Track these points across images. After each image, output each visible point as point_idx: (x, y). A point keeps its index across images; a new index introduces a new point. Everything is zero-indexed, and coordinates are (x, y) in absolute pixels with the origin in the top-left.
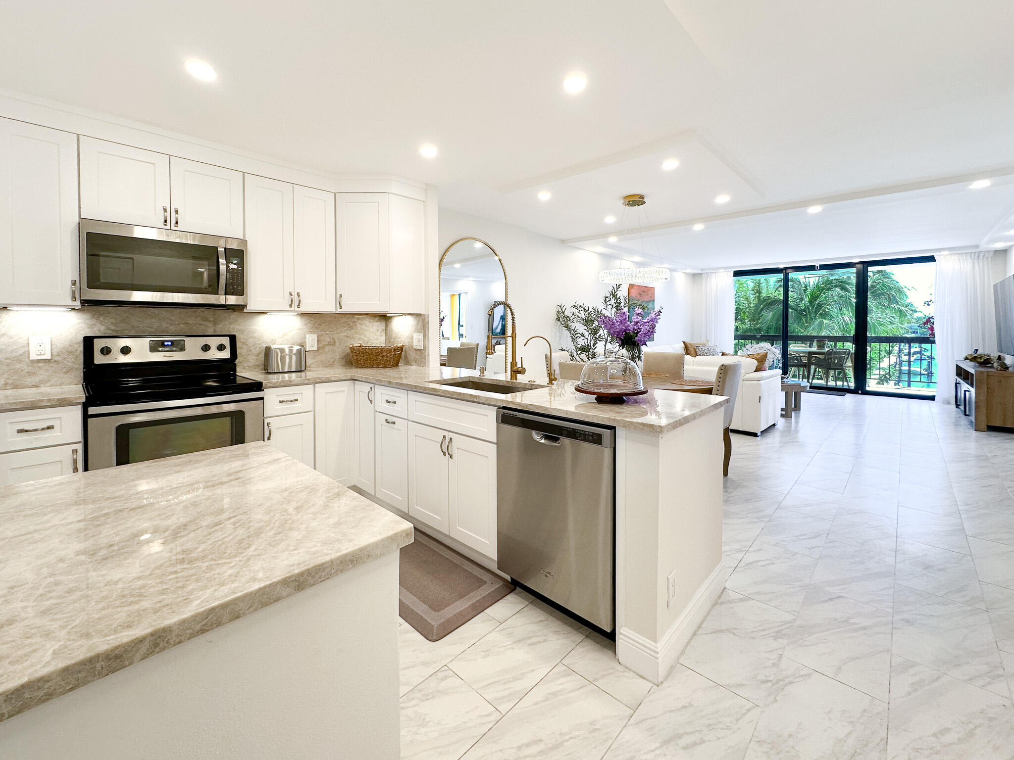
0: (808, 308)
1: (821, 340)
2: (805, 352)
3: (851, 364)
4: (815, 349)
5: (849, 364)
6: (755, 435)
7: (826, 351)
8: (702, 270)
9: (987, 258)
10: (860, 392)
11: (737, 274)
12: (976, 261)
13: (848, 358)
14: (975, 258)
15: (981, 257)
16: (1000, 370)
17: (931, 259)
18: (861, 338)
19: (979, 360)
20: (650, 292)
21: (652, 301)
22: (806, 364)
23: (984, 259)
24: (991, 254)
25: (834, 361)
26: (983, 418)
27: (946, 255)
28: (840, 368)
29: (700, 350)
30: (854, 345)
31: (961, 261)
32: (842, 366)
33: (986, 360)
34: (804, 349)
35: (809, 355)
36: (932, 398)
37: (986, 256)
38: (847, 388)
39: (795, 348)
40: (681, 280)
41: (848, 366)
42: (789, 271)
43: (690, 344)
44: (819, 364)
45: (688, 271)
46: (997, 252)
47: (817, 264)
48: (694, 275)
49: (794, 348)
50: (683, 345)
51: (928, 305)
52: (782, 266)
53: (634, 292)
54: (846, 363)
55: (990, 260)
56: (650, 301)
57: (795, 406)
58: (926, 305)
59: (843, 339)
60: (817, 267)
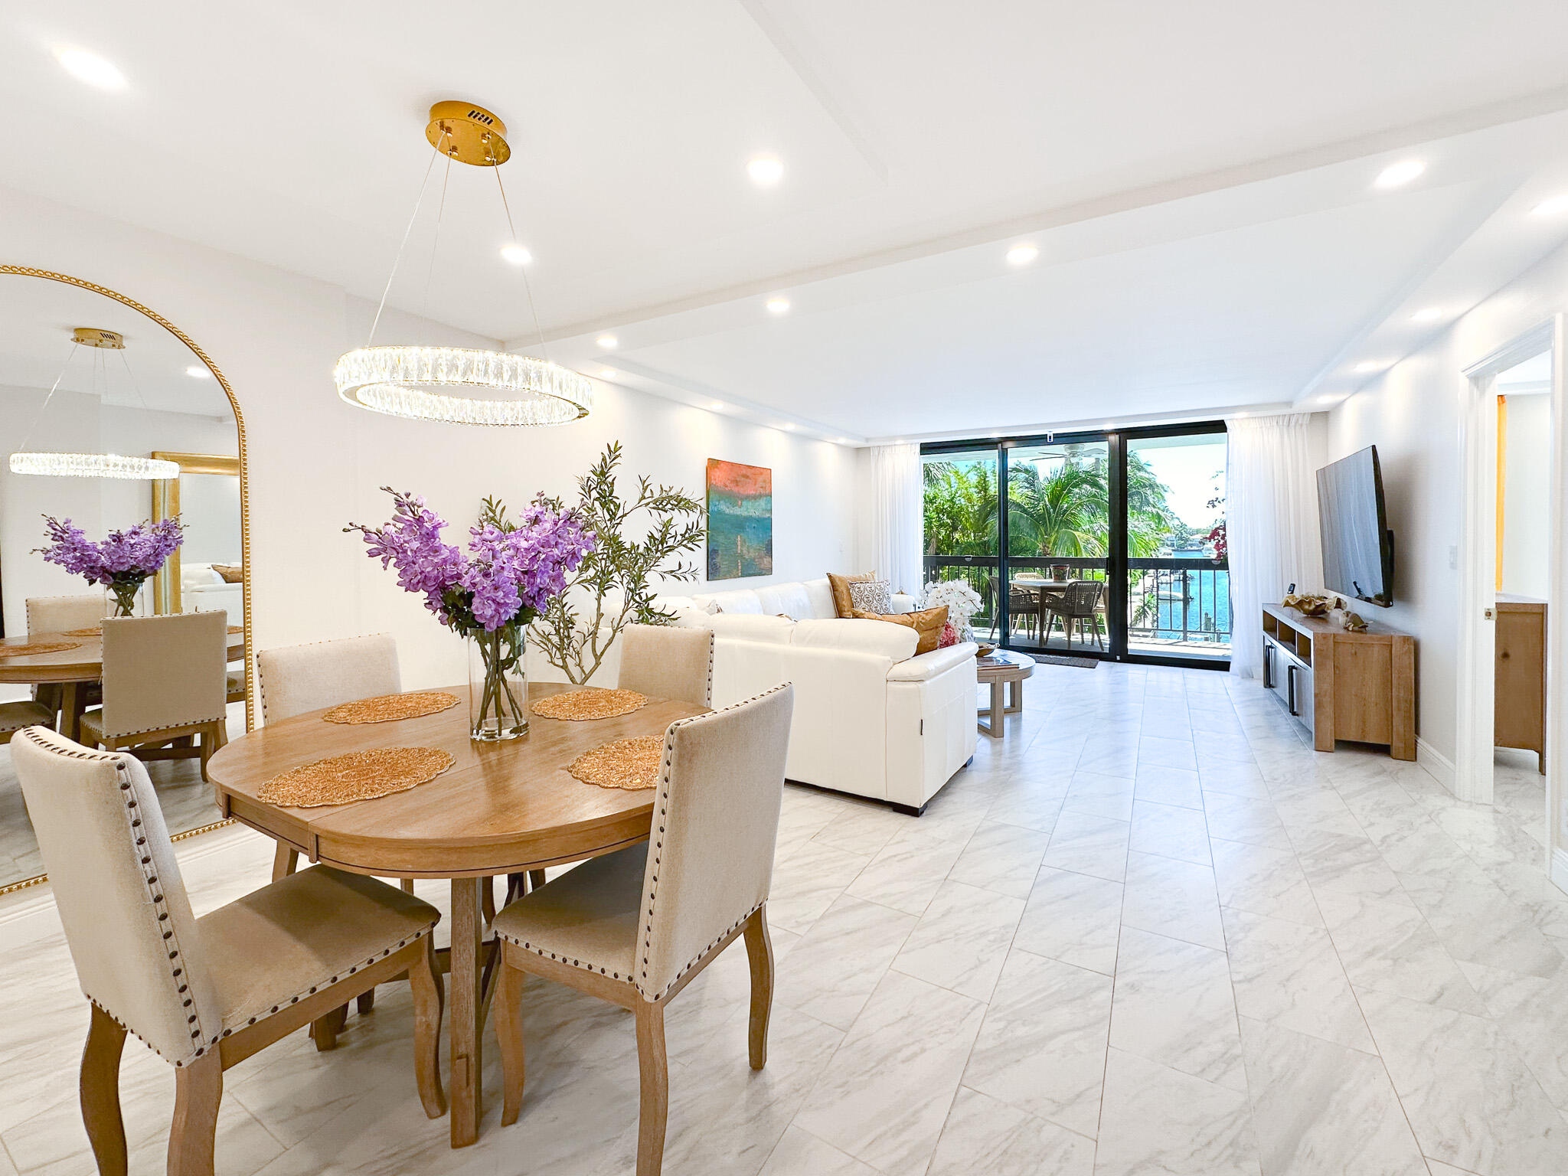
0: (1049, 513)
1: (1059, 566)
2: (1035, 588)
3: (1104, 606)
4: (1050, 582)
5: (1101, 606)
6: (913, 812)
7: (1067, 585)
8: (867, 440)
9: (1301, 425)
10: (1118, 658)
11: (927, 449)
12: (1285, 430)
13: (1099, 597)
14: (1283, 425)
15: (1293, 423)
16: (1353, 631)
17: (1219, 427)
18: (1119, 563)
19: (1307, 607)
20: (761, 479)
21: (766, 495)
22: (1037, 606)
23: (1297, 428)
24: (1307, 418)
25: (1080, 602)
26: (1328, 725)
27: (1242, 419)
28: (1088, 613)
29: (857, 590)
30: (1108, 576)
31: (1264, 429)
32: (1091, 612)
33: (1317, 607)
34: (1036, 580)
35: (1042, 593)
36: (1223, 666)
37: (1300, 422)
38: (1100, 650)
39: (1024, 580)
40: (829, 457)
41: (1101, 610)
42: (1008, 444)
43: (840, 579)
44: (1058, 607)
45: (842, 441)
46: (1314, 415)
47: (1050, 432)
48: (858, 449)
49: (1022, 579)
50: (828, 581)
51: (1214, 506)
52: (995, 435)
53: (719, 476)
54: (1096, 604)
55: (1304, 426)
56: (761, 496)
57: (1013, 704)
58: (1210, 506)
59: (1093, 564)
60: (1050, 437)
